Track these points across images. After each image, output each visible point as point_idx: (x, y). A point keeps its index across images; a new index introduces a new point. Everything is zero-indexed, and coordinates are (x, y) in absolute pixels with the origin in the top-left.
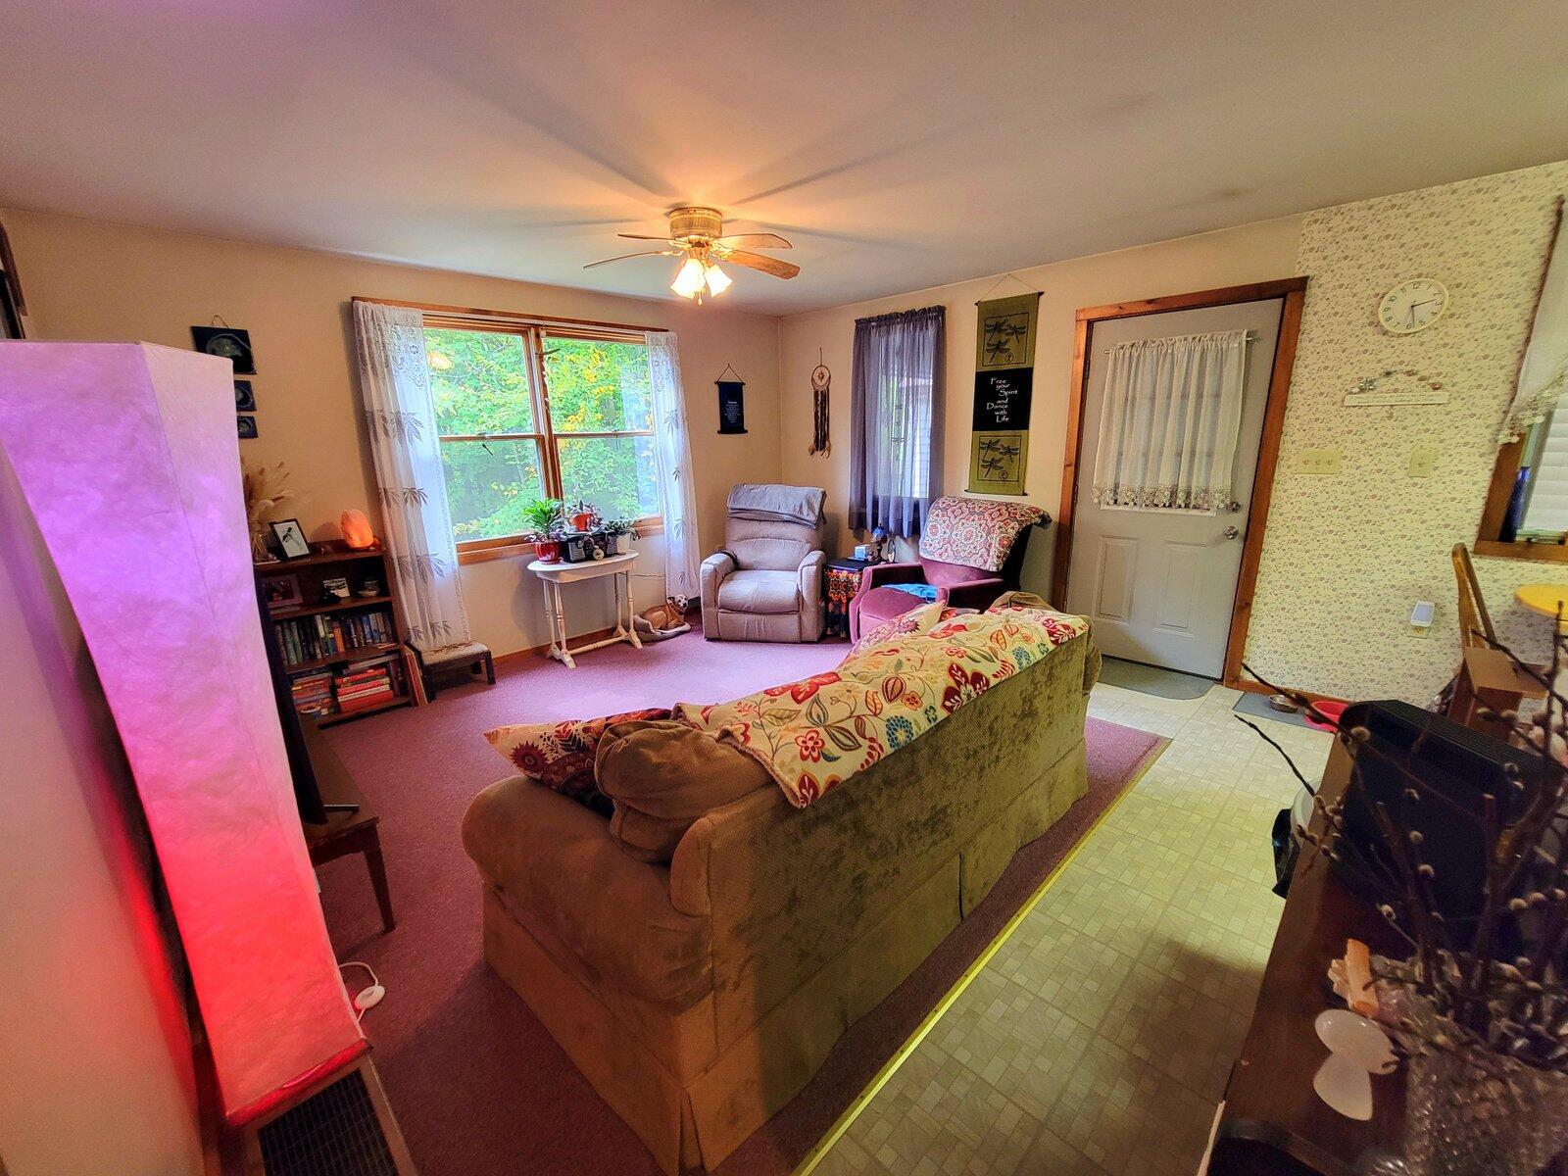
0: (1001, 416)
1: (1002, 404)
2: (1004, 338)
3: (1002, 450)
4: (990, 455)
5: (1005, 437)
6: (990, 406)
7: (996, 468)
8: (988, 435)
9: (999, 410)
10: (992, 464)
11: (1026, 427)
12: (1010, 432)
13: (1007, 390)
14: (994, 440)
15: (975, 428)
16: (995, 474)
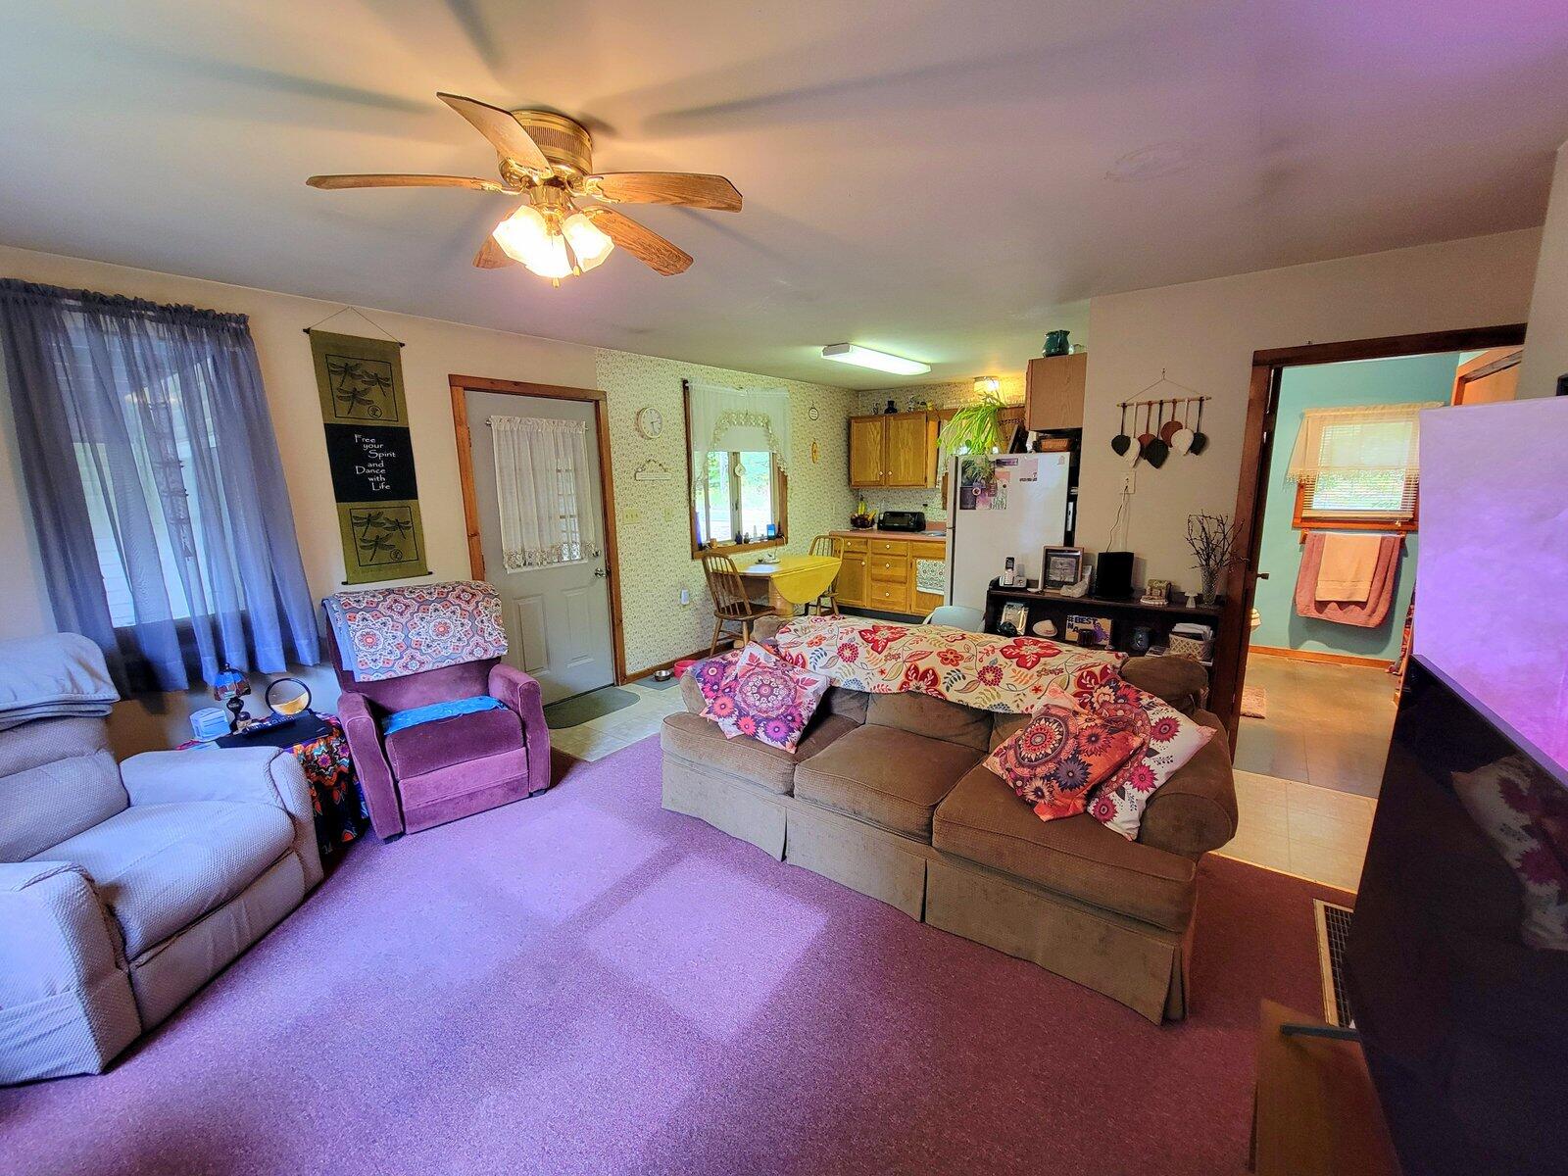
0: (377, 484)
1: (375, 468)
2: (360, 386)
3: (388, 525)
4: (373, 532)
5: (389, 509)
6: (360, 470)
7: (384, 547)
8: (362, 508)
9: (372, 475)
10: (378, 543)
11: (415, 496)
12: (395, 503)
13: (378, 451)
14: (373, 512)
15: (339, 499)
16: (384, 555)
